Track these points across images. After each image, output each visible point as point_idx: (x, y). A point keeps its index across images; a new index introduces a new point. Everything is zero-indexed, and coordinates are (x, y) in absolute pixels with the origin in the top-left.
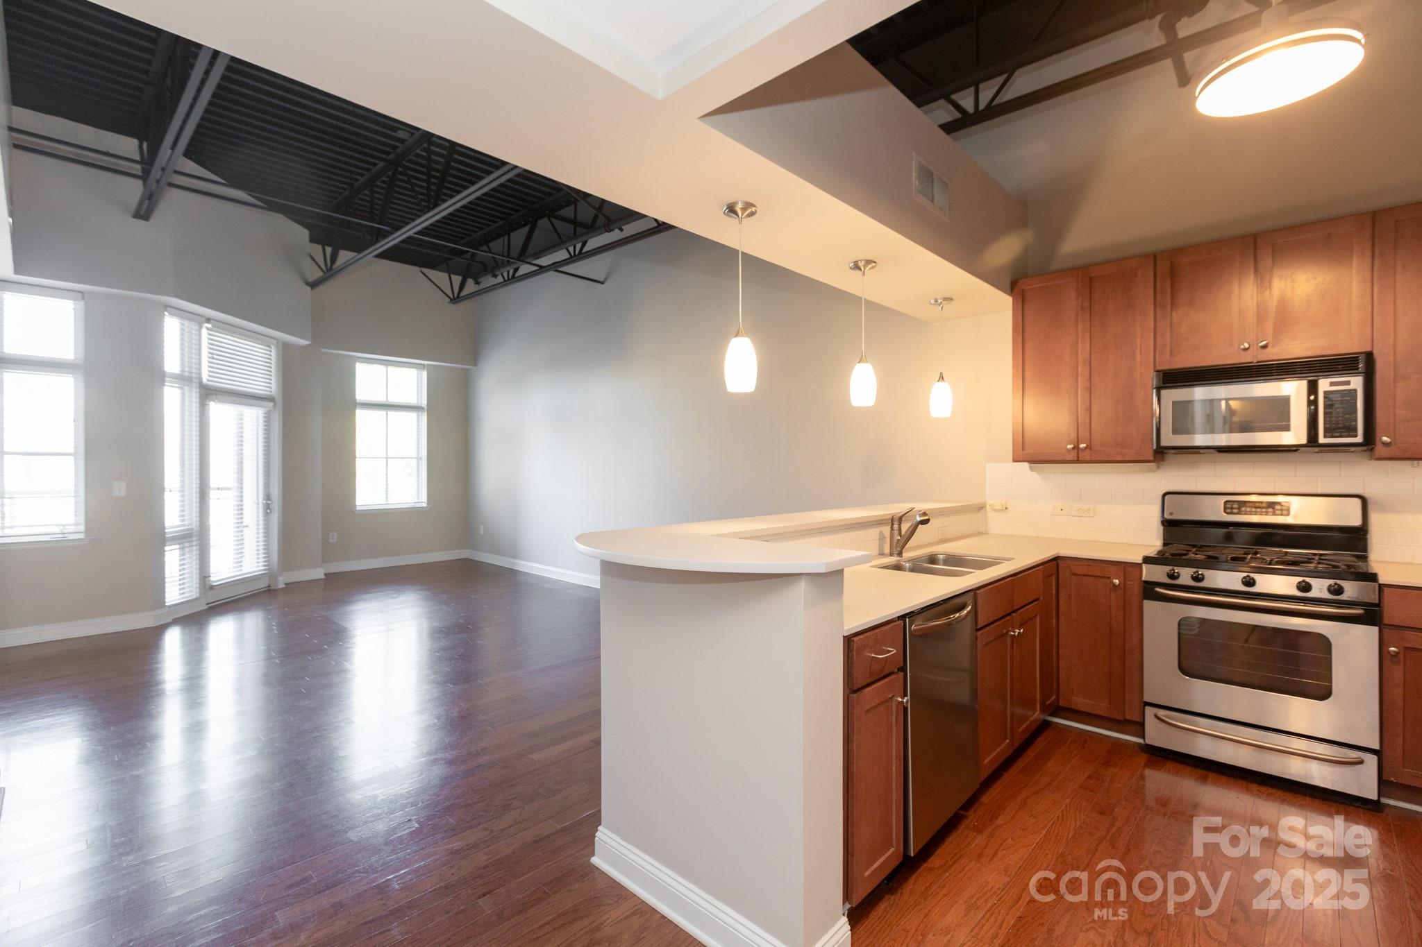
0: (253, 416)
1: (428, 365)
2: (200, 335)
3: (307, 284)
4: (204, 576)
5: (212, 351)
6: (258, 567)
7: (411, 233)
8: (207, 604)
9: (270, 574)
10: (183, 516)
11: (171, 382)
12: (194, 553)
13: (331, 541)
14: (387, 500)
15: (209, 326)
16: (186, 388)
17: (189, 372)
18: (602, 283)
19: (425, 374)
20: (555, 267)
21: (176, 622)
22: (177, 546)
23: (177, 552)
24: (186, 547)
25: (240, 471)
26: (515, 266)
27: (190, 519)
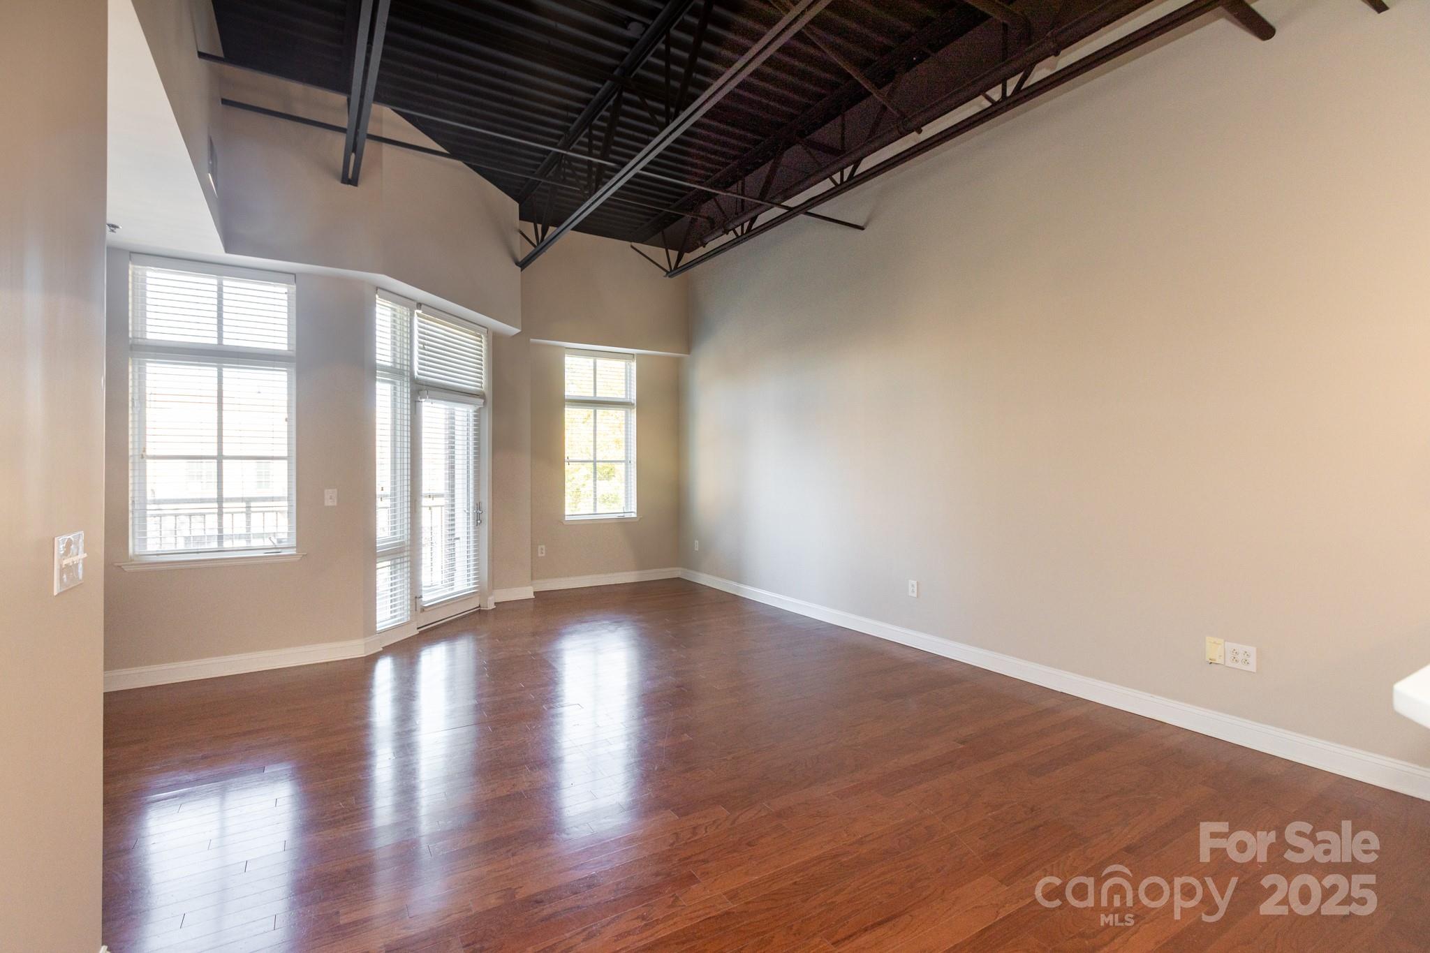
0: (464, 413)
1: (638, 354)
2: (411, 322)
3: (517, 264)
4: (416, 598)
5: (422, 340)
6: (469, 585)
7: (637, 170)
8: (418, 628)
9: (480, 592)
10: (395, 528)
11: (382, 375)
12: (406, 570)
13: (540, 555)
14: (595, 510)
15: (420, 312)
16: (398, 382)
17: (400, 364)
18: (862, 228)
19: (634, 365)
20: (804, 208)
21: (387, 650)
22: (389, 563)
23: (388, 570)
24: (397, 564)
25: (452, 476)
26: (752, 214)
27: (402, 532)
